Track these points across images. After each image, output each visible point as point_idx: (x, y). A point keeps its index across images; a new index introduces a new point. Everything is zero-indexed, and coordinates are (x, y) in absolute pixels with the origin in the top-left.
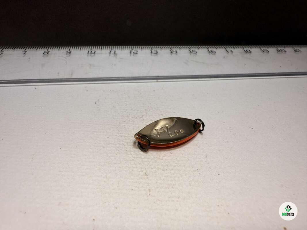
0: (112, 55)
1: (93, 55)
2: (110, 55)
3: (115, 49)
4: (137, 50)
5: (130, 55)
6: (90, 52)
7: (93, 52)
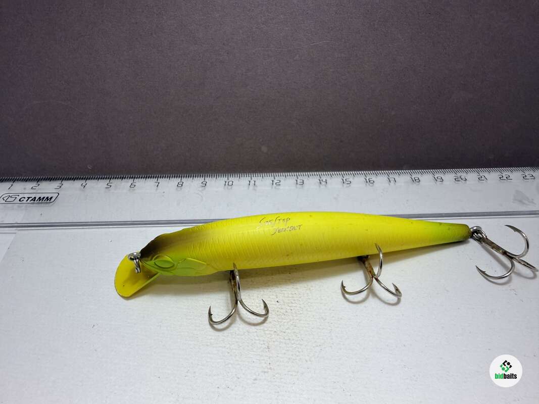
0: (251, 187)
1: (230, 187)
2: (249, 188)
3: (254, 179)
4: (279, 179)
5: (272, 188)
6: (227, 184)
7: (231, 183)
